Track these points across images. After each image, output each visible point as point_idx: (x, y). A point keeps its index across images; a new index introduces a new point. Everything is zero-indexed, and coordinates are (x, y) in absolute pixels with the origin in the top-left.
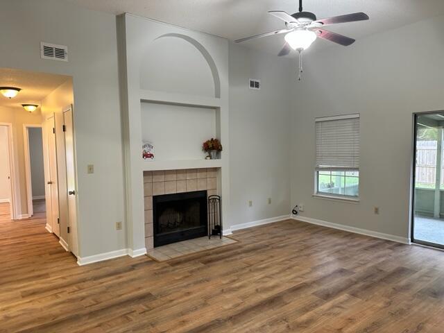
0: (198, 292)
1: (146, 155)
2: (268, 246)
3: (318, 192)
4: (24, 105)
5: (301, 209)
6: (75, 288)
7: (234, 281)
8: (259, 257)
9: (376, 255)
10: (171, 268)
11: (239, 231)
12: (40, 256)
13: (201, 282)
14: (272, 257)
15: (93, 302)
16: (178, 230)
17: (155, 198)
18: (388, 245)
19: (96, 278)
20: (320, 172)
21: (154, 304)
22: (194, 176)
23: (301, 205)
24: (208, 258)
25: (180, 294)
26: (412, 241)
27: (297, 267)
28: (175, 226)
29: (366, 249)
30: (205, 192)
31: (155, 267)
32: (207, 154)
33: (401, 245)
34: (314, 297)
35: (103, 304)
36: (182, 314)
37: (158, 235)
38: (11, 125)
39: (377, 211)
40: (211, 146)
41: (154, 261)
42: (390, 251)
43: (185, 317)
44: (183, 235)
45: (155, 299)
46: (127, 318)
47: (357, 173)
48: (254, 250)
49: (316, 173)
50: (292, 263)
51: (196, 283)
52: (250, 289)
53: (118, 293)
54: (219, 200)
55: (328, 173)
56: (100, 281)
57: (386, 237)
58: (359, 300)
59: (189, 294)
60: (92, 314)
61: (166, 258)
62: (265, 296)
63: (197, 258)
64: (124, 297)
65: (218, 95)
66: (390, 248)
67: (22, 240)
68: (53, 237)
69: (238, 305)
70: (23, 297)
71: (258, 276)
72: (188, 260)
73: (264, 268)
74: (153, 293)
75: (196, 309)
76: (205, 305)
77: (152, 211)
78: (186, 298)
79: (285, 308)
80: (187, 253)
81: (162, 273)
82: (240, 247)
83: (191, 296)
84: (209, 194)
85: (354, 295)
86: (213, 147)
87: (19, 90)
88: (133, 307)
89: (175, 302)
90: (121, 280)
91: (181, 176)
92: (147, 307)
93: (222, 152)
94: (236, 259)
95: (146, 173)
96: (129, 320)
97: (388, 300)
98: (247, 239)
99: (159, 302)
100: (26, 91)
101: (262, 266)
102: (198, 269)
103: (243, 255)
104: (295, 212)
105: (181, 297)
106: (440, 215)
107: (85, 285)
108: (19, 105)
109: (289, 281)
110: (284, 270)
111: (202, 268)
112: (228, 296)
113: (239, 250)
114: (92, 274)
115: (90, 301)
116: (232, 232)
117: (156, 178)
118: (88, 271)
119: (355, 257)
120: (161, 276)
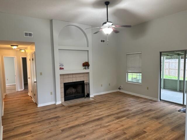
0: (75, 116)
1: (61, 69)
2: (105, 101)
3: (128, 81)
4: (20, 50)
5: (122, 87)
6: (35, 114)
7: (88, 113)
8: (100, 105)
9: (144, 105)
10: (69, 108)
11: (97, 96)
12: (25, 104)
13: (77, 113)
14: (105, 105)
15: (40, 118)
16: (74, 95)
17: (64, 84)
18: (151, 101)
19: (42, 111)
20: (129, 74)
21: (60, 119)
22: (79, 76)
23: (122, 86)
24: (82, 105)
25: (69, 116)
26: (160, 100)
27: (112, 108)
28: (72, 94)
29: (141, 103)
30: (84, 81)
31: (63, 108)
32: (84, 67)
33: (156, 101)
34: (114, 118)
35: (43, 119)
36: (68, 122)
37: (66, 97)
38: (16, 57)
39: (148, 88)
40: (85, 65)
41: (63, 106)
42: (150, 103)
43: (69, 123)
44: (75, 97)
45: (60, 118)
46: (50, 123)
47: (141, 74)
48: (100, 102)
49: (127, 74)
50: (111, 107)
51: (75, 113)
52: (93, 115)
53: (49, 116)
54: (89, 84)
55: (131, 74)
56: (44, 112)
57: (151, 98)
58: (129, 119)
59: (72, 116)
60: (39, 122)
61: (67, 105)
62: (97, 118)
63: (78, 105)
64: (51, 117)
65: (88, 46)
66: (151, 103)
67: (19, 98)
68: (30, 97)
69: (87, 120)
70: (18, 116)
71: (97, 111)
72: (75, 106)
73: (101, 109)
74: (60, 116)
75: (73, 121)
76: (76, 120)
77: (63, 88)
78: (70, 118)
79: (102, 121)
80: (75, 103)
81: (65, 110)
82: (95, 101)
83: (72, 117)
84: (85, 82)
85: (128, 118)
86: (86, 65)
87: (17, 46)
88: (53, 120)
89: (67, 119)
90: (51, 112)
91: (74, 76)
92: (57, 120)
93: (89, 67)
94: (92, 106)
95: (61, 75)
96: (50, 124)
97: (139, 120)
98: (99, 98)
99: (61, 119)
100: (20, 46)
101: (100, 108)
102: (77, 109)
103: (95, 104)
104: (119, 89)
105: (69, 117)
106: (180, 90)
107: (39, 113)
108: (19, 50)
109: (108, 113)
110: (107, 109)
111: (79, 108)
112: (84, 117)
113: (94, 103)
114: (42, 110)
115: (39, 118)
116: (94, 96)
117: (65, 77)
118: (40, 109)
119: (135, 105)
120: (64, 111)
